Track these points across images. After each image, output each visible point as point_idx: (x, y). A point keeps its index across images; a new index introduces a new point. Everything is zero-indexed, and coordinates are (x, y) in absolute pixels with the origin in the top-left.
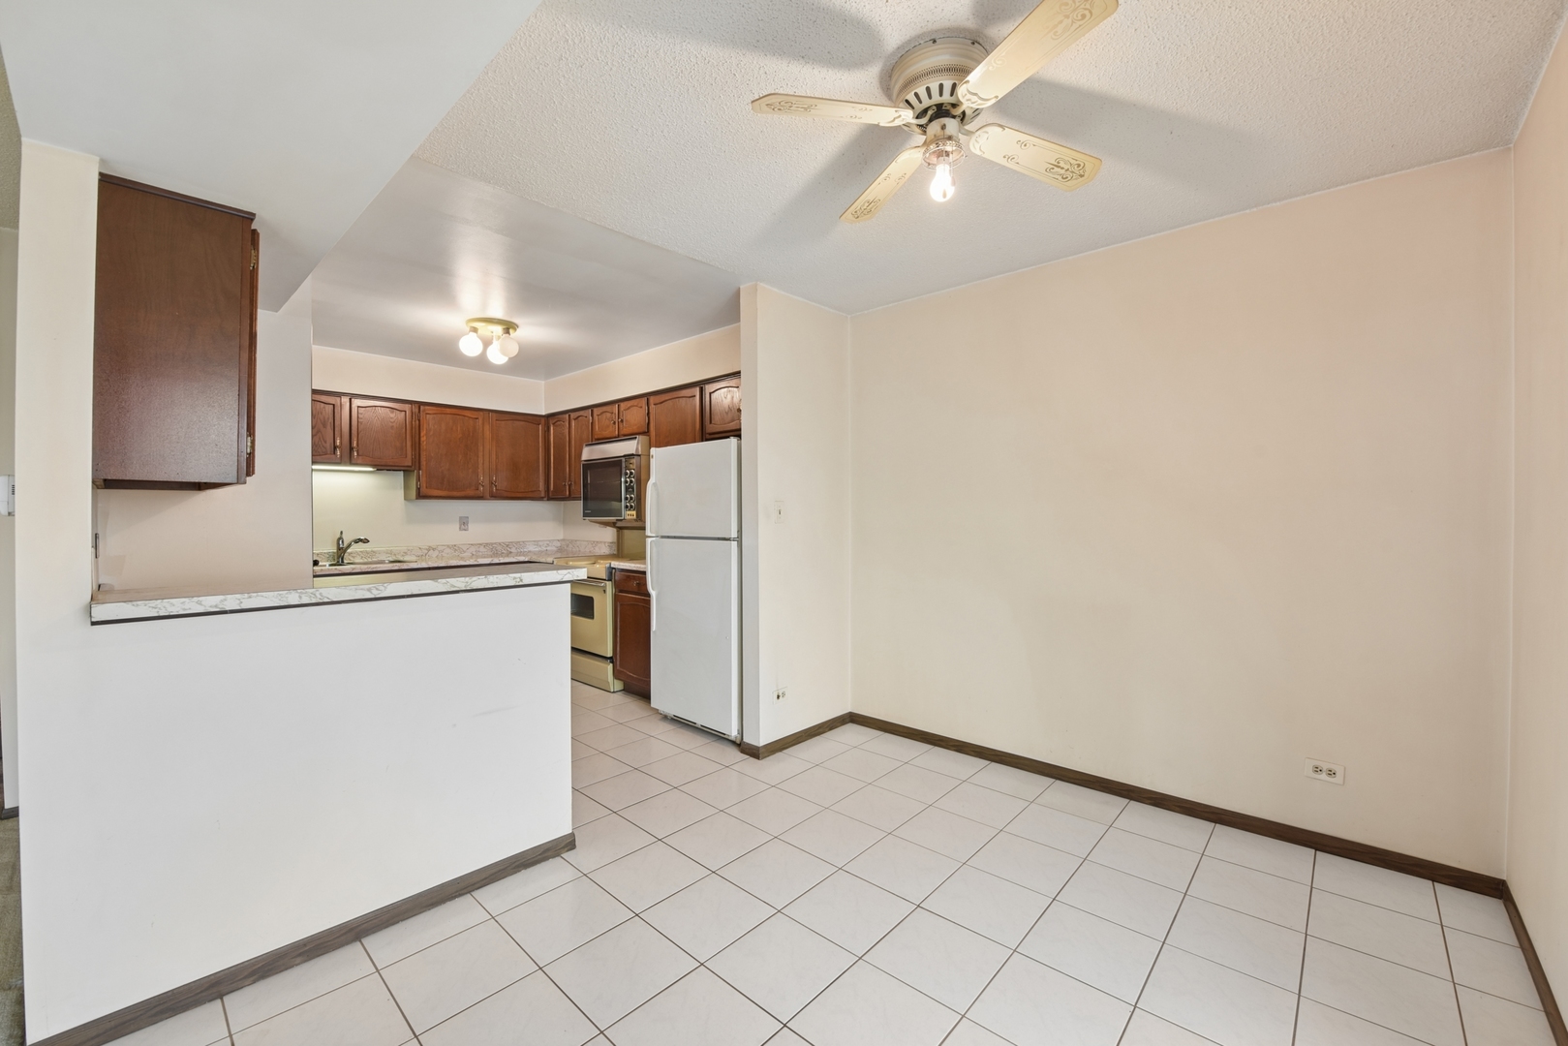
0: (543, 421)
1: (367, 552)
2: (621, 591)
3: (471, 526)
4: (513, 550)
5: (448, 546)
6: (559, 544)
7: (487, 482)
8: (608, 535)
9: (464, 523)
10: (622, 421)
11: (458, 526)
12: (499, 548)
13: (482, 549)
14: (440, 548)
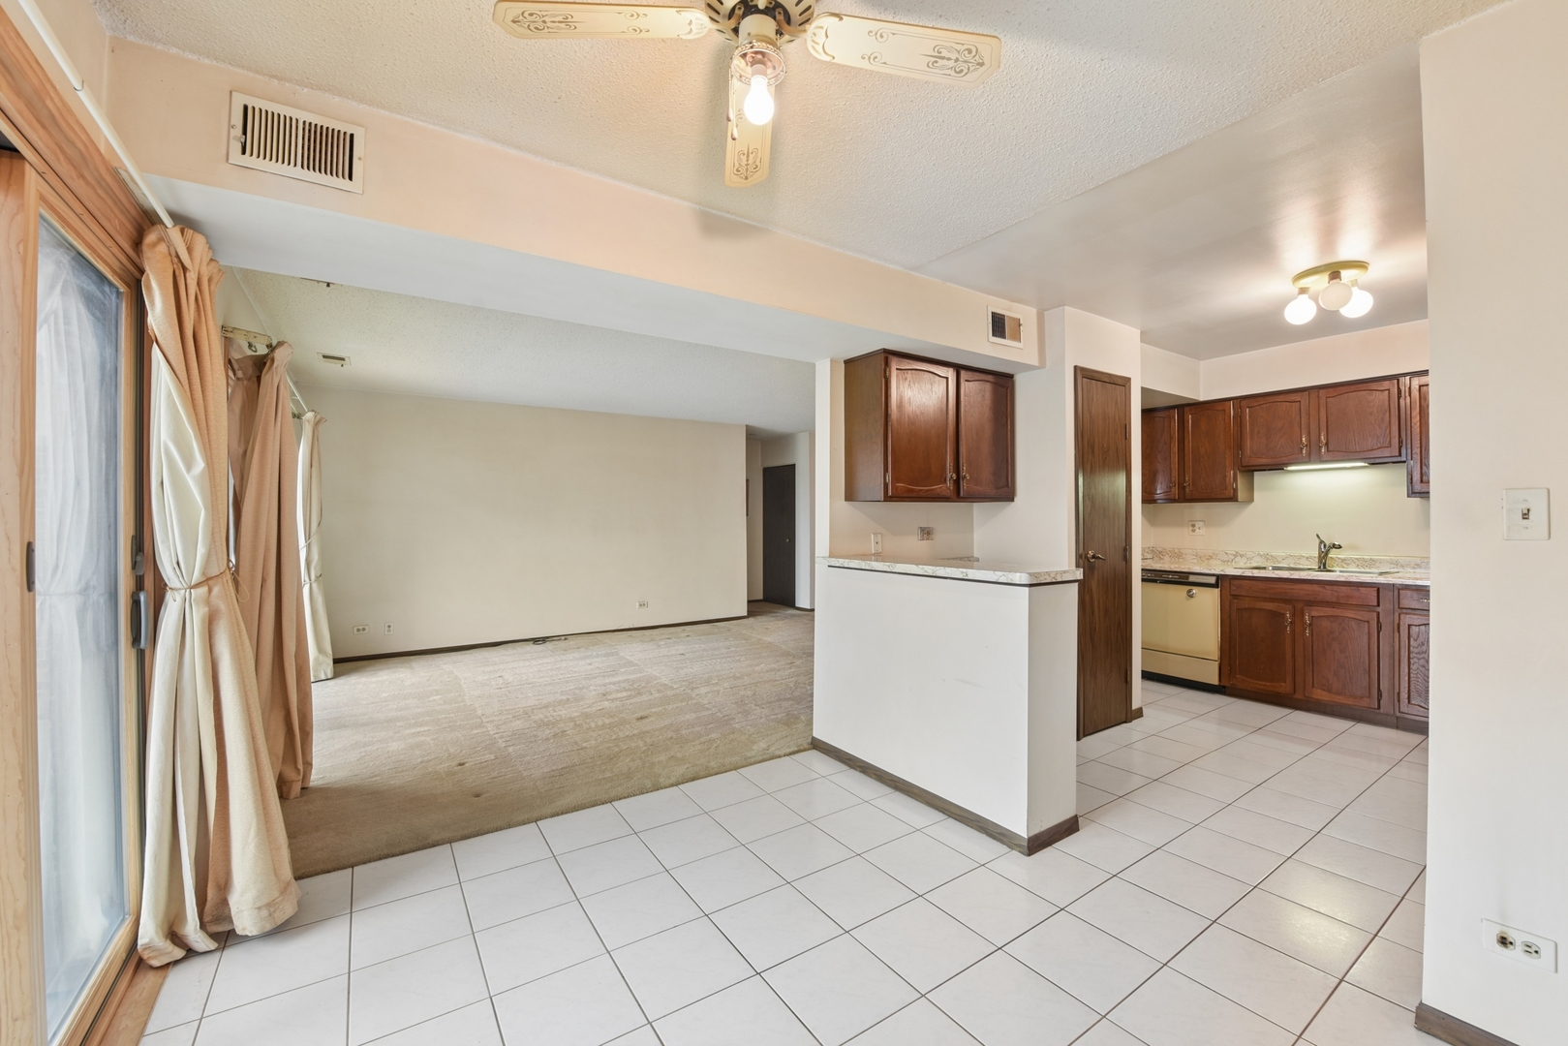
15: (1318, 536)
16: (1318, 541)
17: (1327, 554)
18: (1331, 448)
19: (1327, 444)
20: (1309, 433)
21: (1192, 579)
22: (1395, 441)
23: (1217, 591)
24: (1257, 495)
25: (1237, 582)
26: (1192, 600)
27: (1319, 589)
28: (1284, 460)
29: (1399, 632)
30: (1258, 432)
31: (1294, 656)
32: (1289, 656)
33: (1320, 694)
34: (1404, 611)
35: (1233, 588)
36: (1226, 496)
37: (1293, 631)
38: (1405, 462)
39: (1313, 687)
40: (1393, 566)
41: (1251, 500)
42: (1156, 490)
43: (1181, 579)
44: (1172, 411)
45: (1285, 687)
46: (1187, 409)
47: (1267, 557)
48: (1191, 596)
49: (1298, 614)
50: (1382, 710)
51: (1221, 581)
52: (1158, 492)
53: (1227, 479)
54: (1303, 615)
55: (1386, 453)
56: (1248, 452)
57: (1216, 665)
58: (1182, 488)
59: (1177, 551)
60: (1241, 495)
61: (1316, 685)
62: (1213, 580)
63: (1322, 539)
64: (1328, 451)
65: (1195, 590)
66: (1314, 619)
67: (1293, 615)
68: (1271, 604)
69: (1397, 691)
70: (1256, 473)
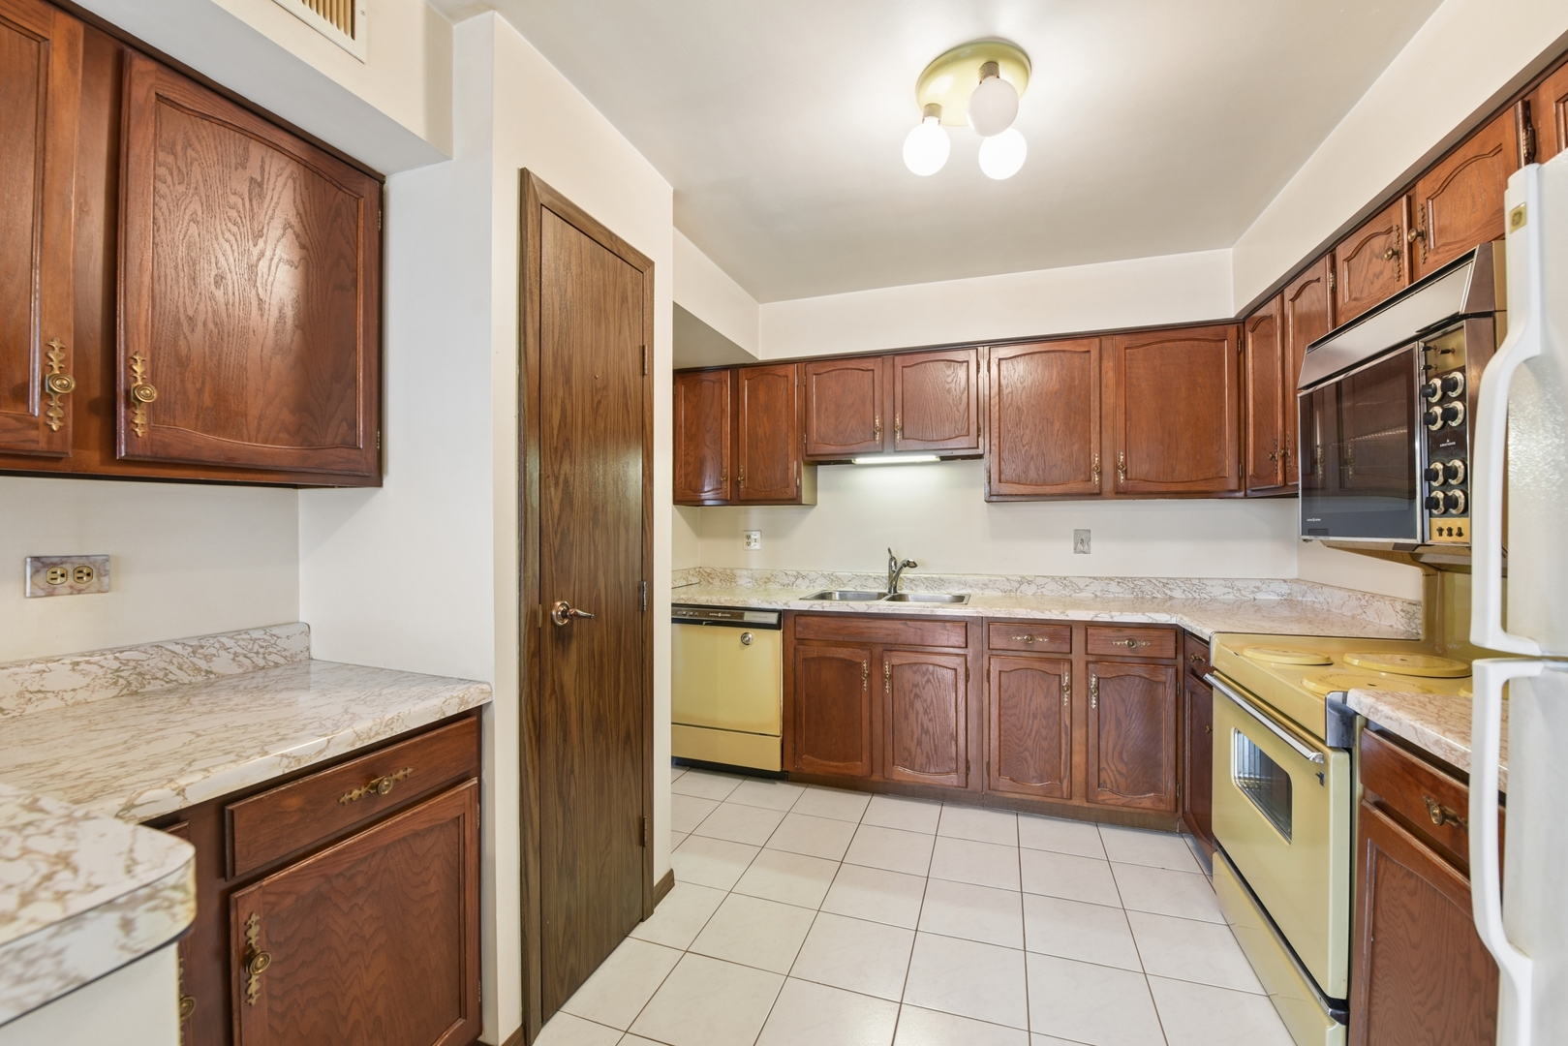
0: (1232, 331)
1: (933, 580)
2: (1379, 805)
3: (1094, 545)
4: (1177, 594)
5: (1053, 578)
6: (1285, 589)
7: (1108, 467)
8: (1408, 581)
9: (1082, 540)
10: (1423, 235)
11: (1072, 546)
12: (1148, 588)
13: (1114, 587)
14: (1039, 581)
15: (889, 550)
16: (888, 557)
17: (898, 574)
18: (906, 435)
19: (902, 429)
20: (883, 414)
21: (748, 617)
22: (973, 429)
23: (778, 634)
24: (821, 496)
25: (802, 620)
26: (748, 648)
27: (901, 626)
28: (855, 448)
29: (989, 682)
30: (826, 409)
31: (871, 722)
32: (865, 724)
33: (903, 773)
34: (994, 652)
35: (799, 629)
36: (788, 497)
37: (870, 687)
38: (980, 457)
39: (894, 764)
40: (962, 586)
41: (814, 504)
42: (703, 486)
43: (732, 618)
44: (723, 373)
45: (859, 768)
46: (742, 372)
47: (832, 578)
48: (747, 644)
49: (877, 662)
50: (969, 789)
51: (785, 620)
52: (706, 489)
53: (790, 472)
54: (882, 664)
55: (964, 442)
56: (814, 436)
57: (778, 741)
58: (735, 484)
59: (729, 572)
60: (805, 497)
61: (896, 762)
62: (773, 619)
63: (894, 554)
64: (903, 438)
65: (752, 633)
66: (895, 668)
67: (870, 665)
68: (845, 650)
69: (986, 760)
70: (820, 467)
